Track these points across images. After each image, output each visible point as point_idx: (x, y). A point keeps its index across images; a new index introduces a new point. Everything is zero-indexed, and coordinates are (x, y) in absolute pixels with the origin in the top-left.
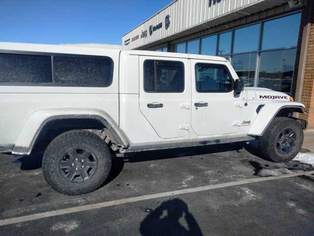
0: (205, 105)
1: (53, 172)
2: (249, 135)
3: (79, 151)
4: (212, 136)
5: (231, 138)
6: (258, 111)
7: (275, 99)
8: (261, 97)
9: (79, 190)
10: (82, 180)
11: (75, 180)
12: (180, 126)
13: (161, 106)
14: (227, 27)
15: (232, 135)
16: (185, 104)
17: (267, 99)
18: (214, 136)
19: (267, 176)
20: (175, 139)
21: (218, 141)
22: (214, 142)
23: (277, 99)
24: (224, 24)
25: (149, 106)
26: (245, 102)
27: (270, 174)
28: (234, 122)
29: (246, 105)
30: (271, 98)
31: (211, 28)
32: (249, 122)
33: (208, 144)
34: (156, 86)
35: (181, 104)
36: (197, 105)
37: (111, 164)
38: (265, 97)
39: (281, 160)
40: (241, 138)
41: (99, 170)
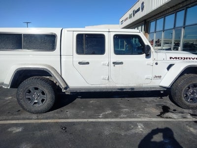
0: (121, 63)
1: (21, 99)
2: (160, 86)
3: (36, 89)
4: (128, 85)
5: (144, 88)
6: (168, 68)
7: (185, 60)
8: (171, 58)
9: (36, 111)
10: (38, 106)
11: (35, 105)
12: (102, 77)
13: (88, 63)
14: (181, 6)
15: (144, 85)
16: (105, 62)
17: (178, 59)
18: (130, 85)
19: (167, 118)
20: (98, 86)
21: (132, 89)
22: (129, 89)
23: (188, 60)
24: (180, 4)
25: (80, 63)
26: (156, 62)
27: (171, 117)
28: (146, 77)
29: (156, 64)
30: (182, 58)
31: (171, 8)
32: (160, 77)
33: (124, 90)
34: (85, 51)
35: (102, 63)
36: (114, 63)
37: (54, 98)
38: (176, 58)
39: (188, 108)
40: (153, 88)
41: (48, 101)
